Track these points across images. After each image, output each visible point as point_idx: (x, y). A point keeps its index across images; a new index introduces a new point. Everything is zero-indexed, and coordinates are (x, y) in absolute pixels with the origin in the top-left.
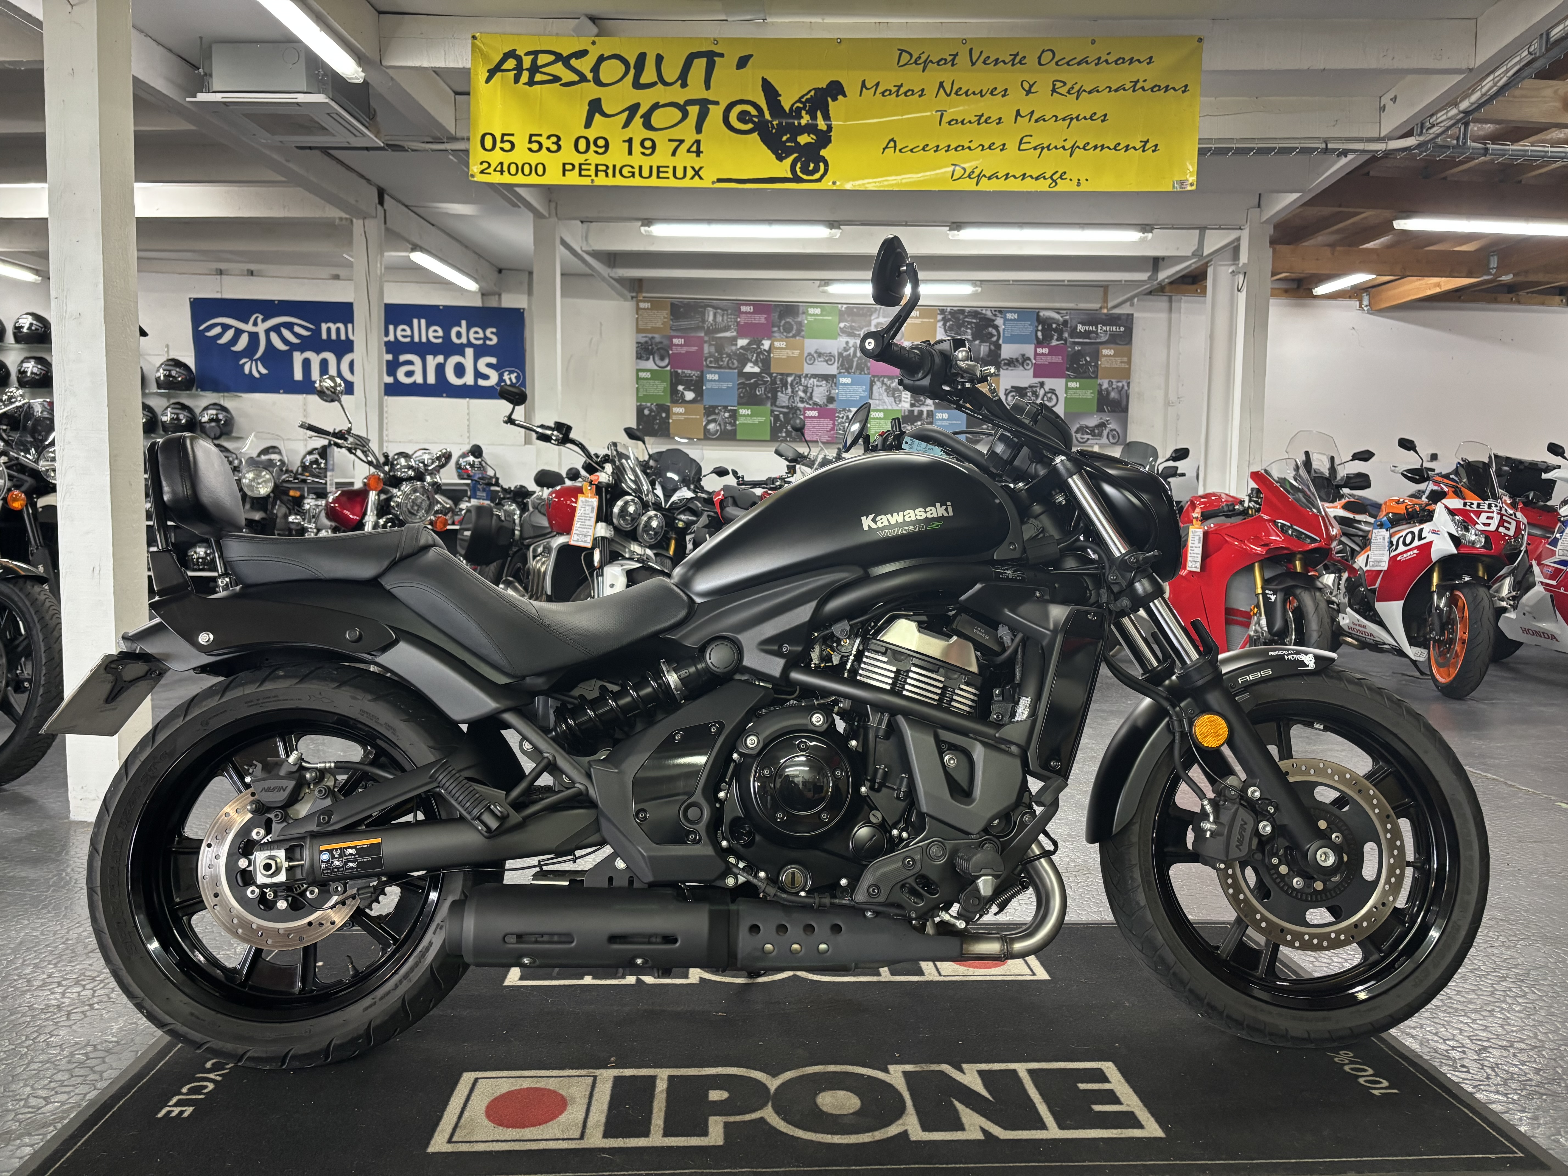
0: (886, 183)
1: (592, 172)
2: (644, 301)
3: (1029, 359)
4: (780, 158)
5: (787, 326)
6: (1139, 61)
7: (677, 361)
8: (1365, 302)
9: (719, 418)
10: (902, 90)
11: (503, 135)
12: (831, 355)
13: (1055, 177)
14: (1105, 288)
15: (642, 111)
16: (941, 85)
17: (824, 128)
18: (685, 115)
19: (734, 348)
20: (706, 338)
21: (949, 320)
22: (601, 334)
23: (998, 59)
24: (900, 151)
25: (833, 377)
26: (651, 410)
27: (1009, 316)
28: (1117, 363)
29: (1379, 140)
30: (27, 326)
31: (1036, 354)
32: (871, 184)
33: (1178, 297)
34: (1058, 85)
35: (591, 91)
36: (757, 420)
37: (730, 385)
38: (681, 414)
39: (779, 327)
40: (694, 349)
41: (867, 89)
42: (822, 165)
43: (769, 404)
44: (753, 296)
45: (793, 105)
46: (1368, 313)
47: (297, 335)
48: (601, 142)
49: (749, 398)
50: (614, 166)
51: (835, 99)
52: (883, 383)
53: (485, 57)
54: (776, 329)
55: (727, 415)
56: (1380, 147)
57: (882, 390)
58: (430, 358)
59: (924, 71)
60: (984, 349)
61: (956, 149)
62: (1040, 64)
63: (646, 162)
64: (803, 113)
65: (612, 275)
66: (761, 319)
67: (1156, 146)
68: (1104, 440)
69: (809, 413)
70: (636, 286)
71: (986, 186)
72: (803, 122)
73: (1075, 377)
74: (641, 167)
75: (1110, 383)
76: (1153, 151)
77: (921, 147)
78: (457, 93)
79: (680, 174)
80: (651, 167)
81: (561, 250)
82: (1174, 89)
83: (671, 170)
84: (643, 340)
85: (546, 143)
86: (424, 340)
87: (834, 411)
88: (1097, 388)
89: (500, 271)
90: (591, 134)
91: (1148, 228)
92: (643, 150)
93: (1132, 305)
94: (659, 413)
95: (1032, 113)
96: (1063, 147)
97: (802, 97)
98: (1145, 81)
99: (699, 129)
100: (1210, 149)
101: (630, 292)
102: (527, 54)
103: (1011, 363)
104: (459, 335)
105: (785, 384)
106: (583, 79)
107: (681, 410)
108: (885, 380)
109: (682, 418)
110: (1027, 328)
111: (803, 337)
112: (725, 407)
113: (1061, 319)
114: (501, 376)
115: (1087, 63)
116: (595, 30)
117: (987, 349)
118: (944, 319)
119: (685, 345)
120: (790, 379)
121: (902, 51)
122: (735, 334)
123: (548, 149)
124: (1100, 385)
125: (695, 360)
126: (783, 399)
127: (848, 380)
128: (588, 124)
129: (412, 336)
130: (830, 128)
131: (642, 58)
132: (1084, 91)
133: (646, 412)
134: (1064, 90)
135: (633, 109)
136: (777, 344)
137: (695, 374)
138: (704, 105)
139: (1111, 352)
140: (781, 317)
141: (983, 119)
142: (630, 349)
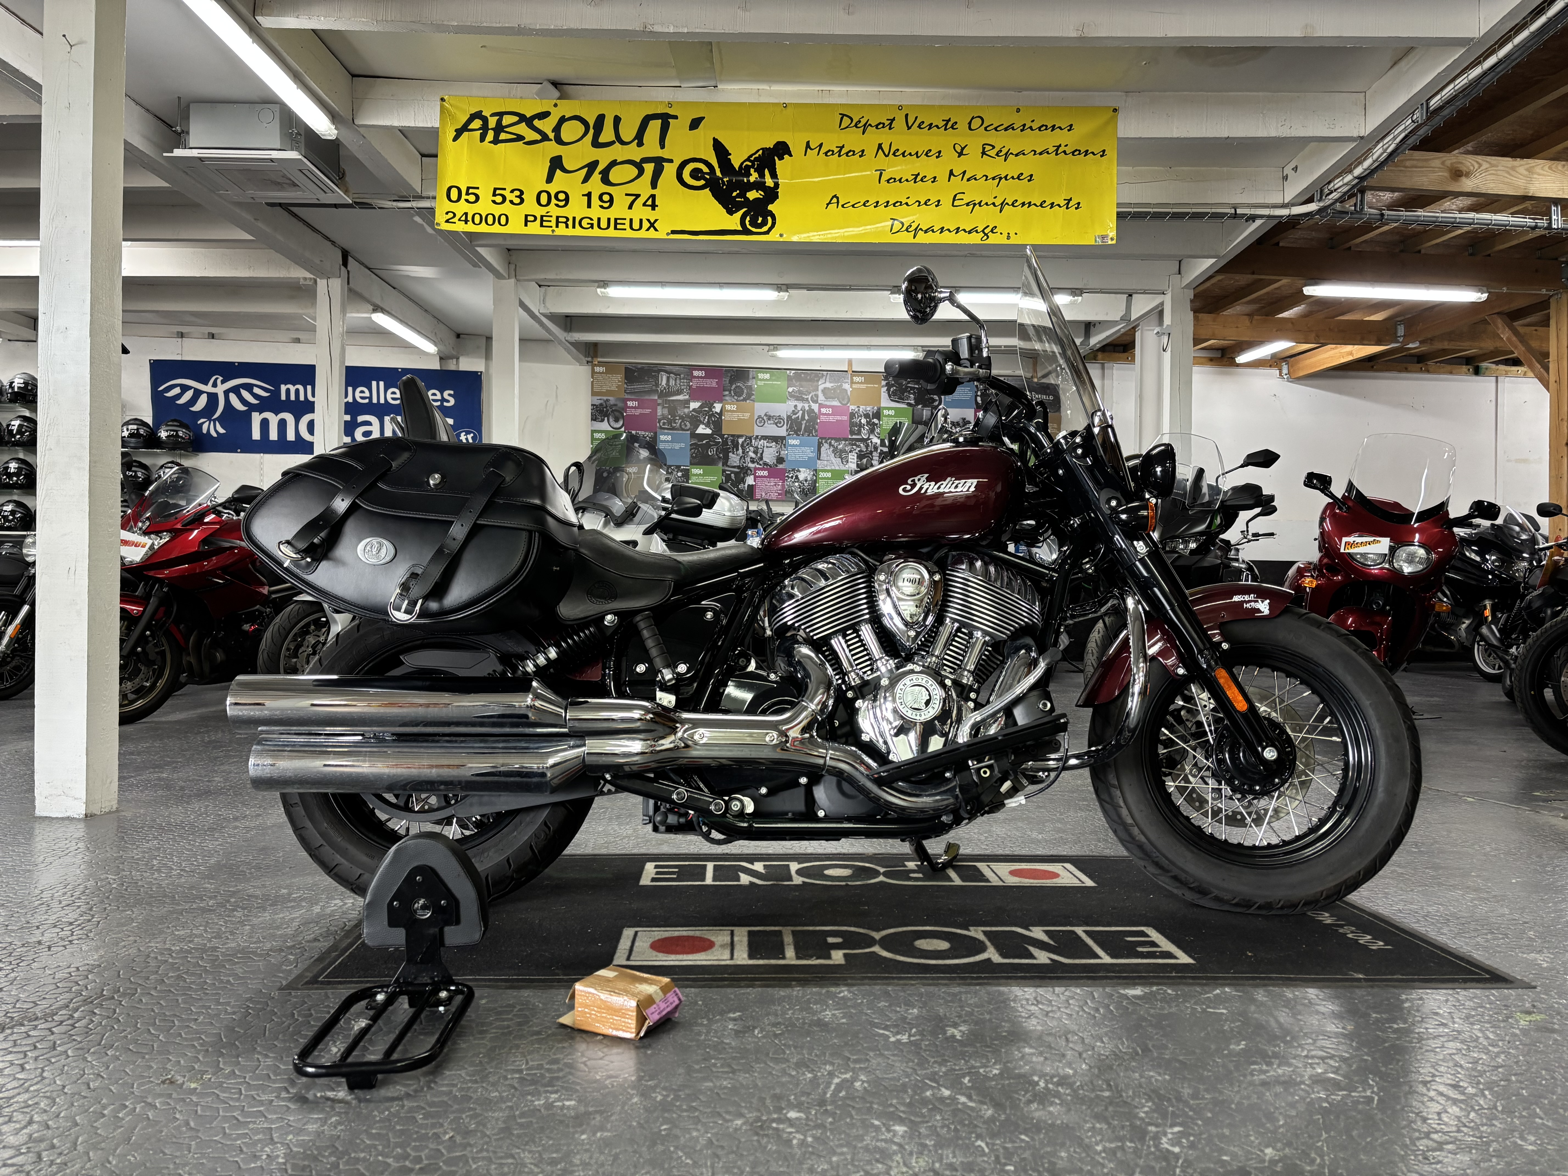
0: (830, 236)
1: (553, 224)
2: (599, 366)
5: (738, 390)
6: (1060, 128)
7: (631, 422)
8: (1285, 370)
9: (672, 478)
10: (844, 151)
11: (468, 188)
12: (780, 418)
13: (986, 231)
15: (600, 167)
16: (880, 147)
17: (772, 185)
18: (641, 172)
19: (686, 410)
20: (660, 401)
22: (557, 396)
23: (931, 124)
24: (843, 206)
25: (783, 438)
29: (1284, 206)
32: (816, 237)
33: (1110, 364)
35: (552, 149)
36: (708, 480)
37: (683, 445)
38: (634, 473)
39: (730, 391)
40: (648, 411)
41: (811, 149)
42: (769, 219)
43: (720, 464)
44: (705, 361)
45: (742, 164)
46: (1288, 381)
47: (256, 396)
48: (562, 196)
49: (701, 458)
50: (574, 218)
51: (781, 158)
52: (831, 444)
54: (727, 393)
55: (680, 474)
56: (1285, 212)
57: (830, 451)
58: (387, 419)
59: (863, 134)
61: (894, 205)
62: (970, 129)
63: (604, 215)
64: (752, 171)
65: (569, 338)
66: (713, 383)
69: (759, 473)
70: (592, 350)
71: (922, 238)
72: (752, 179)
74: (599, 219)
76: (1076, 209)
77: (862, 203)
78: (423, 155)
79: (636, 225)
80: (609, 220)
81: (520, 311)
82: (1093, 153)
83: (627, 222)
84: (598, 403)
85: (510, 196)
86: (382, 401)
87: (784, 471)
89: (458, 336)
90: (553, 188)
91: (1078, 292)
92: (601, 204)
95: (964, 173)
96: (994, 204)
97: (751, 156)
98: (1066, 146)
99: (654, 185)
100: (1129, 213)
101: (585, 355)
102: (493, 115)
105: (736, 446)
106: (545, 138)
108: (833, 442)
110: (968, 393)
111: (753, 401)
112: (678, 467)
115: (1013, 129)
116: (557, 94)
118: (887, 384)
119: (639, 407)
120: (741, 441)
121: (843, 115)
122: (687, 397)
123: (511, 202)
125: (649, 422)
126: (734, 459)
127: (796, 442)
128: (550, 179)
129: (370, 398)
130: (777, 185)
131: (601, 119)
132: (1012, 154)
134: (993, 153)
135: (592, 166)
137: (648, 435)
138: (659, 163)
140: (731, 382)
141: (919, 178)
142: (586, 411)
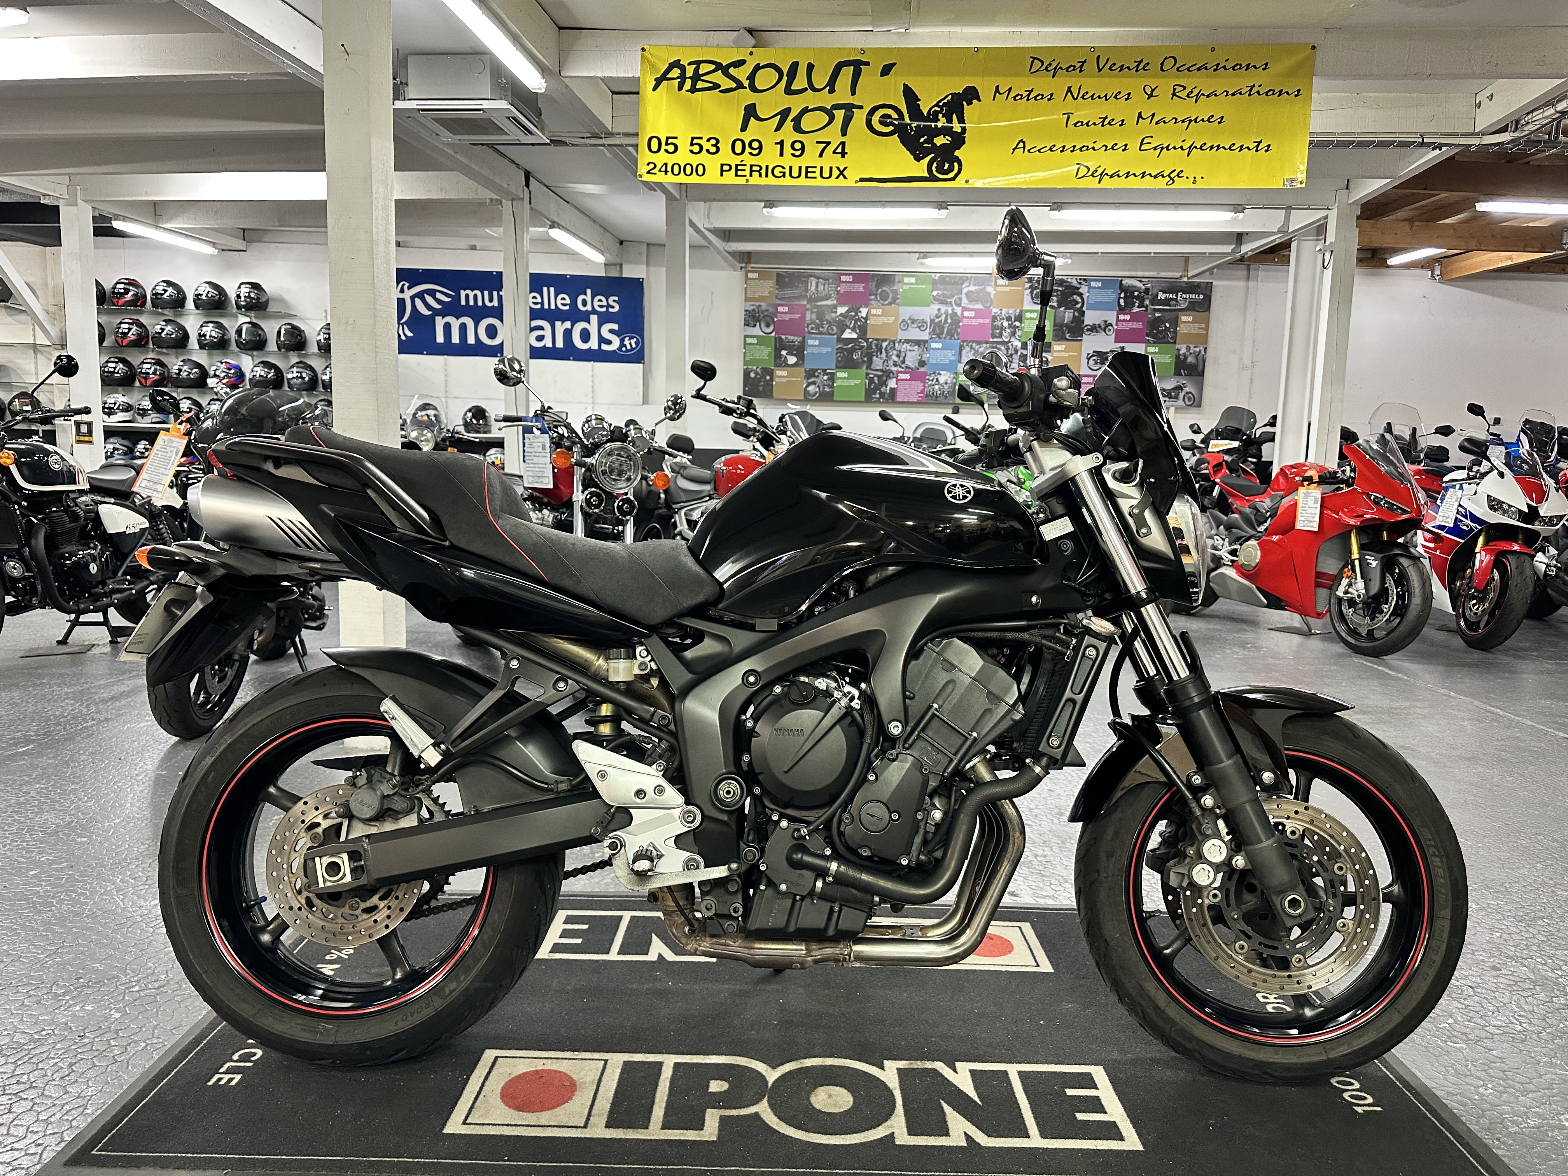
0: (1014, 181)
1: (747, 173)
2: (753, 272)
3: (1111, 325)
4: (918, 159)
5: (883, 294)
6: (1255, 67)
7: (781, 327)
8: (1437, 272)
9: (818, 381)
10: (1032, 95)
11: (668, 138)
12: (923, 321)
13: (1172, 176)
14: (1186, 259)
15: (792, 116)
16: (1069, 89)
17: (959, 130)
18: (832, 119)
19: (833, 315)
20: (808, 306)
21: (1037, 288)
22: (712, 302)
23: (1123, 65)
24: (1029, 151)
25: (926, 341)
26: (756, 373)
27: (1093, 284)
28: (1195, 329)
29: (1474, 134)
30: (205, 294)
31: (1118, 320)
32: (1000, 182)
33: (1256, 266)
34: (1178, 89)
35: (747, 97)
36: (852, 382)
37: (829, 349)
38: (784, 377)
39: (876, 295)
40: (797, 316)
41: (1000, 94)
42: (956, 164)
43: (865, 367)
44: (852, 266)
45: (931, 109)
46: (1439, 282)
47: (439, 301)
48: (755, 145)
49: (846, 362)
50: (767, 167)
51: (970, 103)
52: (971, 347)
53: (653, 67)
54: (873, 297)
55: (826, 377)
56: (1474, 141)
57: (971, 355)
58: (558, 324)
59: (1053, 77)
60: (1068, 316)
61: (1081, 149)
62: (1162, 70)
63: (796, 163)
64: (940, 116)
65: (727, 248)
66: (860, 288)
67: (1269, 146)
68: (1180, 403)
69: (901, 376)
70: (746, 258)
71: (1107, 183)
72: (940, 125)
73: (1155, 343)
74: (791, 168)
75: (1188, 349)
76: (1266, 151)
77: (1048, 148)
78: (613, 93)
79: (826, 174)
80: (800, 168)
81: (689, 230)
82: (1287, 93)
83: (818, 170)
84: (750, 308)
85: (707, 146)
86: (553, 307)
87: (925, 374)
88: (1176, 353)
89: (621, 243)
90: (747, 137)
91: (1240, 208)
92: (793, 152)
93: (1212, 274)
94: (764, 377)
95: (1153, 115)
96: (1182, 148)
97: (940, 101)
98: (1260, 86)
99: (844, 133)
101: (740, 263)
102: (690, 64)
103: (1094, 329)
104: (584, 303)
105: (880, 349)
106: (740, 85)
107: (784, 373)
108: (974, 345)
109: (784, 380)
110: (1110, 295)
111: (898, 305)
112: (824, 370)
113: (1143, 287)
114: (622, 341)
115: (1206, 69)
116: (753, 42)
117: (1072, 315)
118: (1030, 287)
119: (789, 312)
120: (884, 344)
121: (1035, 58)
122: (835, 302)
123: (708, 151)
124: (1179, 350)
125: (798, 327)
126: (878, 363)
127: (939, 345)
128: (744, 129)
129: (542, 304)
130: (964, 130)
131: (795, 66)
132: (1203, 94)
133: (752, 375)
134: (1184, 94)
135: (785, 113)
136: (873, 311)
137: (797, 339)
138: (849, 108)
139: (1190, 319)
140: (877, 287)
141: (1107, 122)
142: (739, 317)
